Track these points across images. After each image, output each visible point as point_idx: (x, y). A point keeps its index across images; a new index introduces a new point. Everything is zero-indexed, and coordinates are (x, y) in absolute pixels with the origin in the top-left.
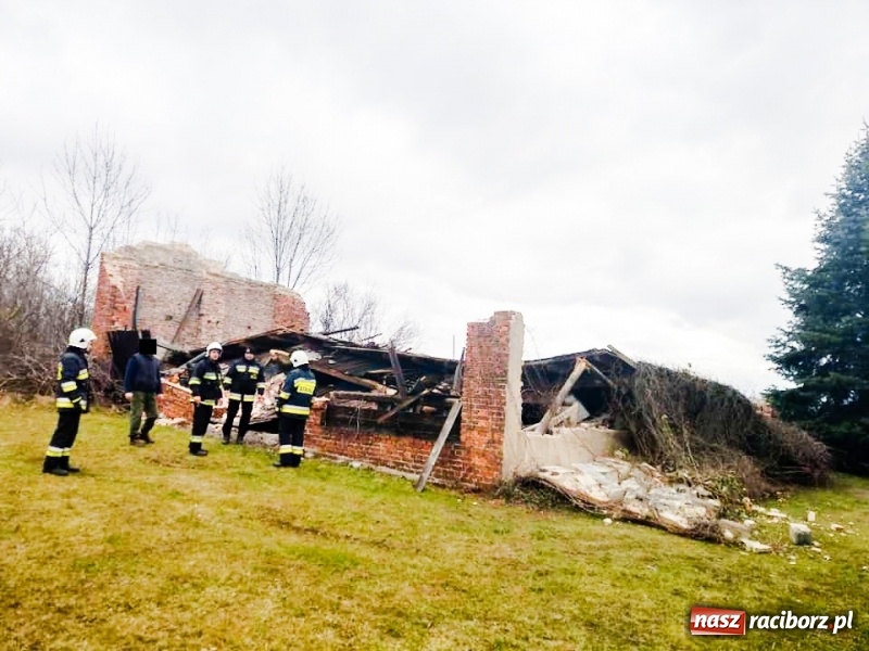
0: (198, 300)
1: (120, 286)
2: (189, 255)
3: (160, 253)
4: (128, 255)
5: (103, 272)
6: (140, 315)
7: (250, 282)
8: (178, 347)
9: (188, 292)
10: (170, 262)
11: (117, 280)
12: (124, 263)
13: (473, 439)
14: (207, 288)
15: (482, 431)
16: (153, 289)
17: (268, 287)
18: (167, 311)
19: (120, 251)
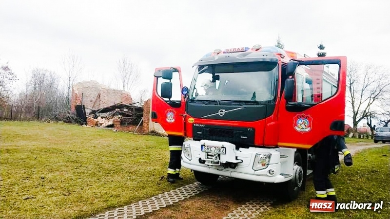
0: (99, 96)
1: (78, 94)
2: (96, 83)
3: (88, 84)
4: (79, 85)
5: (73, 90)
6: (83, 100)
7: (114, 90)
8: (94, 109)
9: (96, 94)
10: (91, 86)
11: (77, 92)
12: (79, 87)
13: (145, 125)
14: (101, 93)
15: (146, 123)
16: (86, 94)
17: (120, 91)
18: (90, 99)
19: (77, 84)
